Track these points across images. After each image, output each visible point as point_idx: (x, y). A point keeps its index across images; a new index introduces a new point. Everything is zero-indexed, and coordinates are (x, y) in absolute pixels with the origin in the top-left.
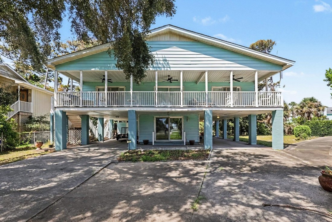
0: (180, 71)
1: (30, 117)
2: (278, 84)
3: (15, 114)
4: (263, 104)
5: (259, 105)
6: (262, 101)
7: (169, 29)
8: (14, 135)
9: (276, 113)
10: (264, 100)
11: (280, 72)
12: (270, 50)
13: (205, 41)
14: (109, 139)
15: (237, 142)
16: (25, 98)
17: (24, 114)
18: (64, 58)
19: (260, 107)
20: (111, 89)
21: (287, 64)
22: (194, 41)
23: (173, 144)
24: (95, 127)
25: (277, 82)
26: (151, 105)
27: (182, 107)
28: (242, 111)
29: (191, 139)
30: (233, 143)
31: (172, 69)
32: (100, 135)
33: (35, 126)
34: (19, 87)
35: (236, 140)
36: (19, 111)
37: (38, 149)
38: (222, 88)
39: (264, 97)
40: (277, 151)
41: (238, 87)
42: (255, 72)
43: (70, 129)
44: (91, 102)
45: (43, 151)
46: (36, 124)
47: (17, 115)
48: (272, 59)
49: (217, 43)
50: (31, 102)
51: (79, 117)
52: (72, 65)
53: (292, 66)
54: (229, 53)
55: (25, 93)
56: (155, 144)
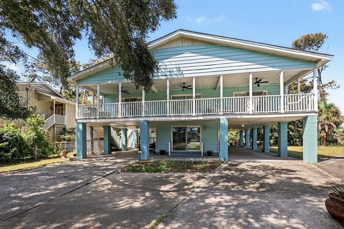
0: (192, 78)
1: (64, 129)
2: (329, 85)
3: (51, 126)
4: (290, 110)
5: (286, 111)
6: (289, 106)
7: (181, 34)
8: (46, 145)
9: (308, 119)
10: (295, 104)
11: (313, 70)
12: (320, 45)
13: (220, 43)
14: (133, 149)
15: (267, 154)
16: (61, 112)
17: (58, 126)
18: (83, 73)
19: (286, 113)
20: (130, 100)
21: (322, 60)
22: (208, 44)
23: (190, 155)
24: (119, 137)
25: (328, 83)
26: (163, 114)
27: (194, 116)
28: (263, 118)
29: (209, 149)
30: (262, 154)
31: (186, 76)
32: (123, 145)
33: (67, 137)
34: (54, 103)
35: (265, 152)
36: (55, 124)
37: (63, 157)
38: (244, 93)
39: (292, 101)
40: (308, 164)
41: (264, 91)
42: (280, 72)
43: (95, 140)
44: (107, 114)
45: (68, 159)
46: (68, 135)
47: (52, 127)
48: (301, 55)
49: (233, 43)
50: (65, 115)
51: (102, 128)
52: (91, 79)
53: (329, 61)
54: (248, 53)
55: (60, 107)
56: (171, 155)
